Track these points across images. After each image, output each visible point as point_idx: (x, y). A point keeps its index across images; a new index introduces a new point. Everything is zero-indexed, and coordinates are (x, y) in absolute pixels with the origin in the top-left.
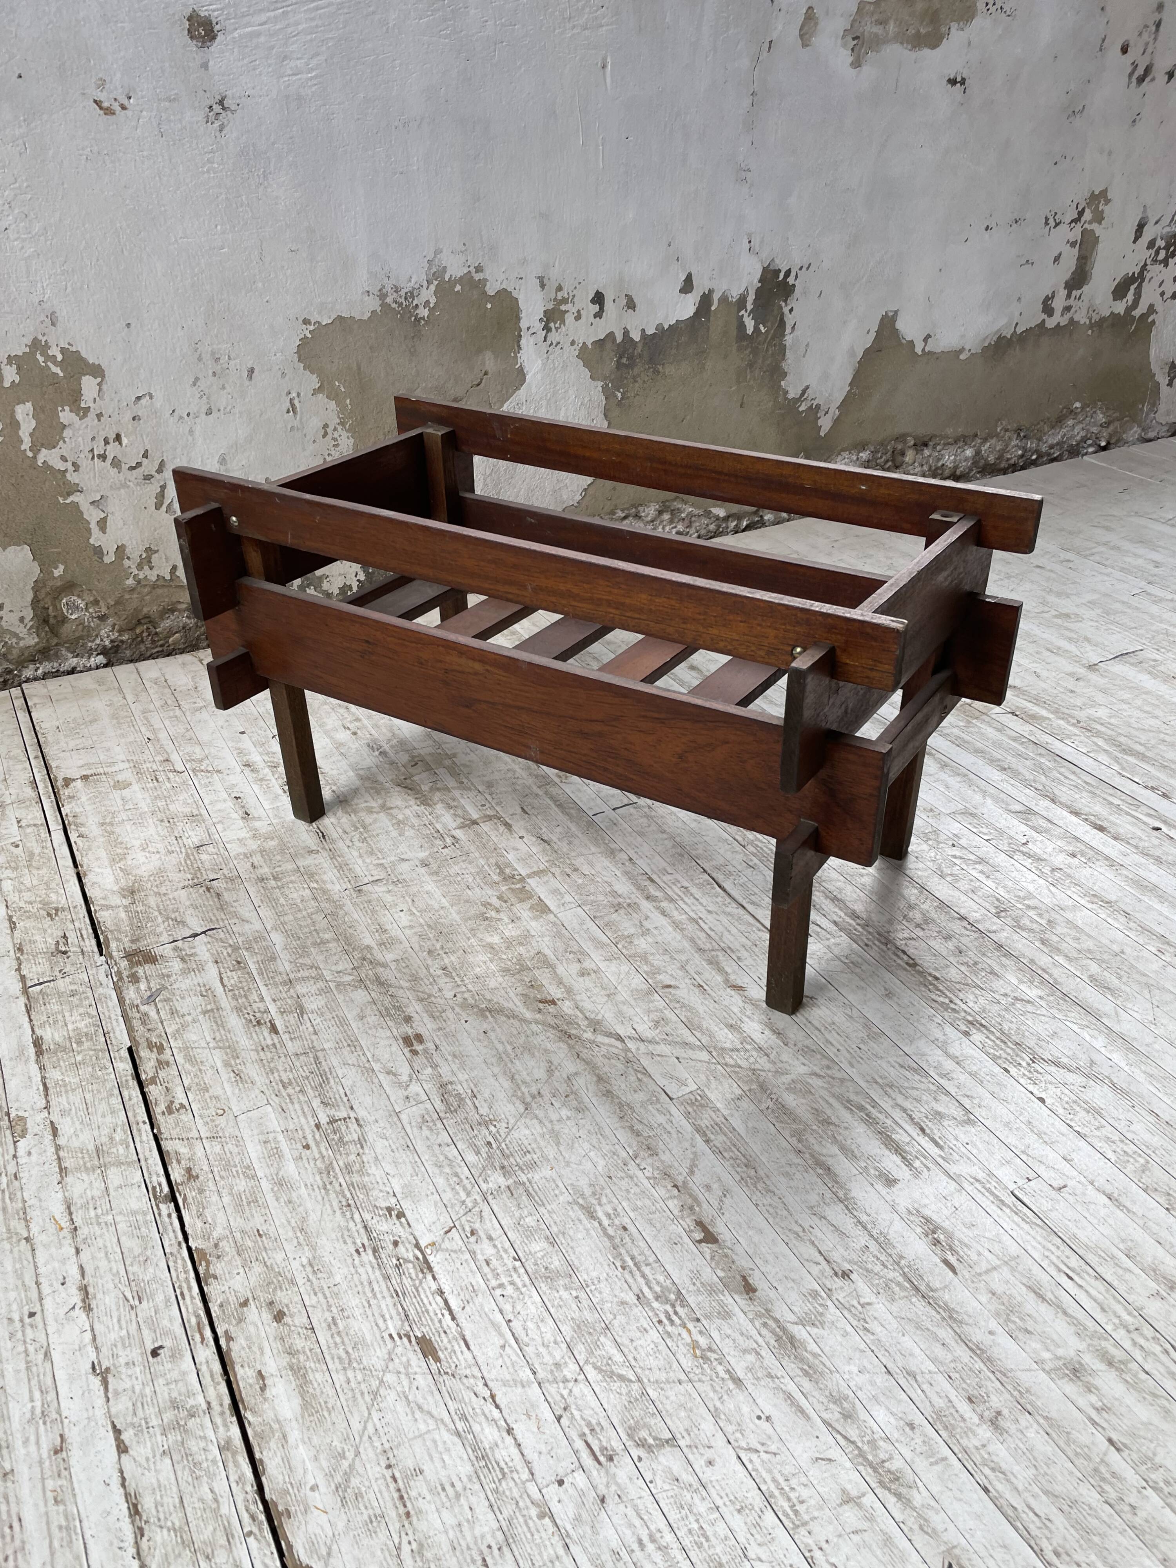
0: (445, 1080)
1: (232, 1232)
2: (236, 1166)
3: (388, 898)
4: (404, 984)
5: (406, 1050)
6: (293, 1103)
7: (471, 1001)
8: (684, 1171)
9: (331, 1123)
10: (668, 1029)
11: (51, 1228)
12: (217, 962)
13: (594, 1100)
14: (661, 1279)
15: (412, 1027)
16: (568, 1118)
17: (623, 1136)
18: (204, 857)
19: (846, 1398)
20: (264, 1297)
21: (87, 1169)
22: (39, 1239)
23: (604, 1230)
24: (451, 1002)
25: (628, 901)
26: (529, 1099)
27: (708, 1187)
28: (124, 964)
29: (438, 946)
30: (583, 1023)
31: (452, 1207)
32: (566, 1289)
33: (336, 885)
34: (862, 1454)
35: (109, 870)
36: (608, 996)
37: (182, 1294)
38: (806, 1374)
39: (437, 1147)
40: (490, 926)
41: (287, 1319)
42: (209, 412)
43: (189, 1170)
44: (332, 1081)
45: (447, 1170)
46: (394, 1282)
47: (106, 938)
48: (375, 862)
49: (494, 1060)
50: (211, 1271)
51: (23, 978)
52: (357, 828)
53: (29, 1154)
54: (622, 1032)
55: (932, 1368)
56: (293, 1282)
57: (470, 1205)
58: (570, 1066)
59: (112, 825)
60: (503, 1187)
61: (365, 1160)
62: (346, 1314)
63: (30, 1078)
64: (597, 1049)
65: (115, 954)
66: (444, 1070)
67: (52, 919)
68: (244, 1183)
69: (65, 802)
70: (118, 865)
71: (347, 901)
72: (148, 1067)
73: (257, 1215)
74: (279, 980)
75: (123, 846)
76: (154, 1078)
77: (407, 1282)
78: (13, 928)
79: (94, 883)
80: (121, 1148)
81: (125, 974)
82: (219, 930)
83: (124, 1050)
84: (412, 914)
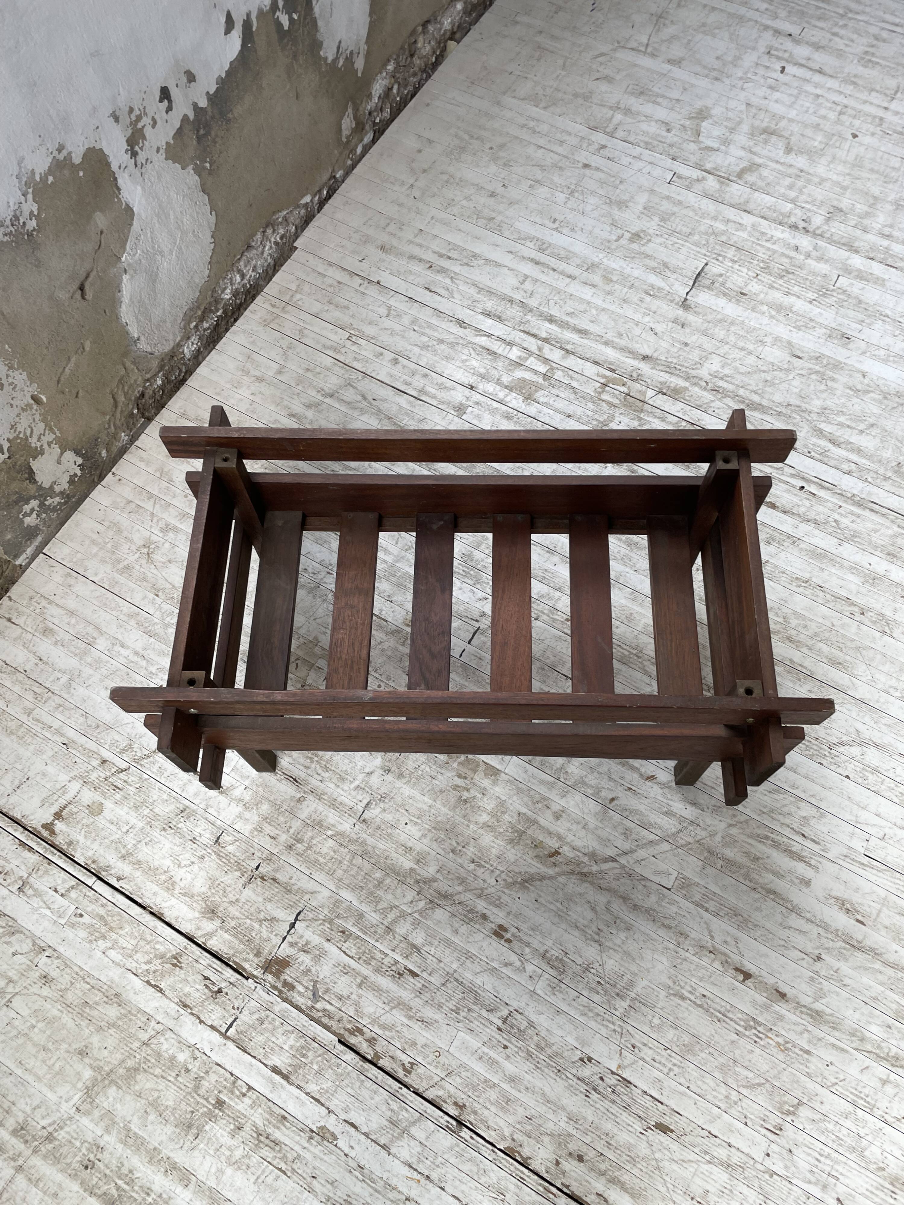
0: (541, 951)
1: (514, 1127)
2: (478, 1085)
3: (389, 817)
4: (459, 889)
5: (502, 942)
6: (471, 1022)
7: (510, 880)
8: (708, 938)
9: (504, 1022)
10: (634, 836)
11: (414, 1184)
12: (329, 940)
13: (631, 917)
14: (740, 1016)
15: (492, 922)
16: (627, 938)
17: (662, 932)
18: (230, 849)
19: (856, 1030)
20: (564, 1153)
21: (397, 1138)
22: (413, 1194)
23: (695, 1003)
24: (498, 887)
26: (596, 937)
27: (726, 942)
28: (270, 978)
29: (454, 843)
30: (586, 859)
31: (611, 1037)
32: (702, 1051)
33: (346, 826)
34: (878, 1056)
35: (174, 900)
36: (584, 827)
37: (520, 1177)
38: (834, 1028)
39: (573, 1003)
40: (473, 807)
41: (585, 1158)
43: (456, 1104)
44: (481, 993)
45: (590, 1014)
46: (618, 1101)
47: (234, 962)
48: (352, 786)
49: (556, 920)
50: (524, 1156)
51: (212, 1027)
53: (352, 1147)
54: (611, 854)
55: (883, 989)
56: (570, 1135)
57: (619, 1030)
58: (602, 899)
59: (131, 854)
60: (627, 1007)
61: (544, 1036)
62: (611, 1136)
63: (297, 1098)
64: (607, 876)
65: (255, 973)
66: (535, 944)
67: (180, 968)
68: (492, 1092)
69: (70, 851)
70: (176, 892)
71: (365, 836)
72: (364, 1048)
73: (518, 1108)
74: (380, 931)
75: (160, 871)
76: (376, 1054)
77: (625, 1098)
78: (161, 991)
79: (177, 918)
80: (404, 1113)
81: (279, 985)
82: (304, 911)
83: (337, 1044)
84: (416, 823)
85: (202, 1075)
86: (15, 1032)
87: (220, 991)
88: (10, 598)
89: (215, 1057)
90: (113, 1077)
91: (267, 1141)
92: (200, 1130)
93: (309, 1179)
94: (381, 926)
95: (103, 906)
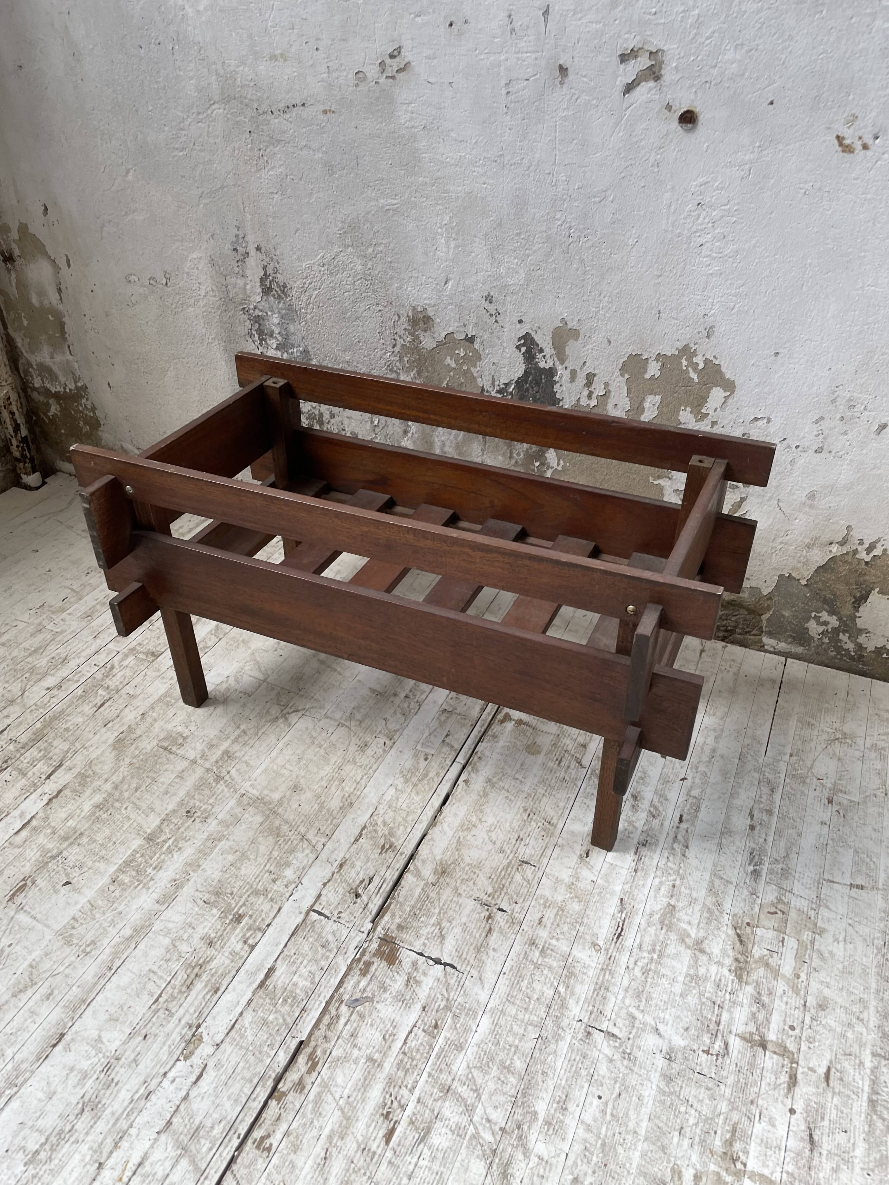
3: (603, 1069)
11: (118, 1172)
12: (424, 1008)
18: (518, 877)
21: (177, 1141)
22: (105, 1174)
28: (375, 945)
33: (576, 1008)
35: (452, 833)
42: (819, 451)
47: (390, 904)
48: (632, 1010)
51: (320, 895)
52: (654, 950)
53: (173, 1081)
59: (493, 786)
63: (238, 1003)
65: (379, 929)
67: (381, 853)
69: (487, 738)
70: (460, 834)
71: (568, 1038)
72: (293, 1076)
74: (443, 1078)
75: (480, 815)
76: (284, 1094)
78: (356, 840)
79: (432, 839)
80: (208, 1145)
81: (366, 958)
82: (456, 973)
83: (298, 1040)
84: (604, 1112)
85: (270, 896)
86: (314, 734)
87: (358, 896)
88: (725, 647)
89: (287, 906)
90: (272, 817)
91: (192, 976)
92: (212, 905)
93: (144, 1032)
94: (450, 1078)
95: (438, 774)
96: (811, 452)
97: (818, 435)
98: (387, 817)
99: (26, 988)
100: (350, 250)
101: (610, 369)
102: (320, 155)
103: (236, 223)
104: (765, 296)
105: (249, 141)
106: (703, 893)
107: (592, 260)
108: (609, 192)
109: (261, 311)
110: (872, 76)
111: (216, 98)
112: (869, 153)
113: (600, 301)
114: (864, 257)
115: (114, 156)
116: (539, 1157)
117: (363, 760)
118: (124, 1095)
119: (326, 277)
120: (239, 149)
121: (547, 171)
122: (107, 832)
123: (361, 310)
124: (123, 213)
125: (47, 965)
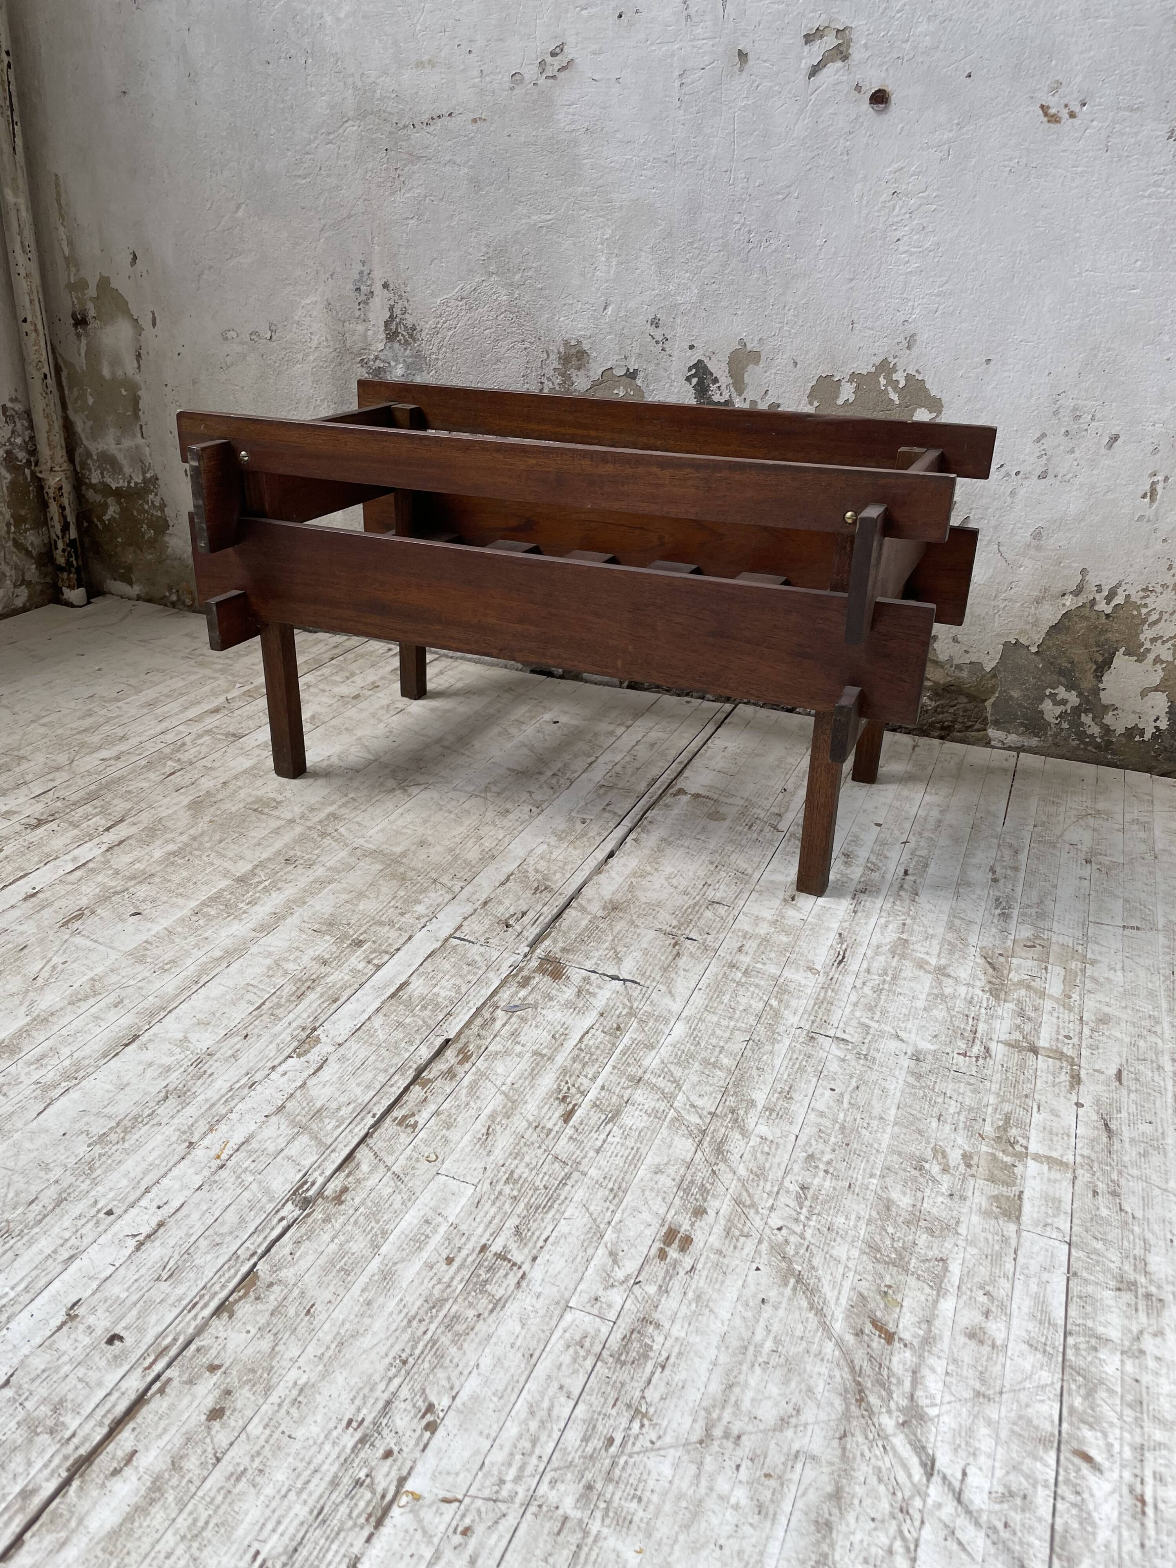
0: (656, 1316)
1: (294, 1285)
2: (378, 1222)
3: (834, 1066)
4: (742, 1171)
5: (658, 1245)
6: (494, 1203)
7: (790, 1250)
9: (498, 1256)
10: (1016, 1518)
11: (214, 1151)
12: (602, 1015)
13: (797, 1515)
15: (693, 1224)
16: (736, 1507)
18: (708, 914)
20: (233, 1379)
21: (293, 1121)
22: (199, 1153)
24: (768, 1231)
25: (1153, 1289)
26: (718, 1432)
28: (534, 964)
29: (826, 1158)
30: (899, 1400)
31: (485, 1476)
33: (794, 1019)
35: (622, 879)
36: (978, 1394)
37: (196, 1304)
39: (556, 1385)
40: (915, 1180)
41: (216, 1425)
42: (1043, 476)
43: (345, 1190)
44: (550, 1215)
45: (533, 1425)
46: (333, 1496)
47: (550, 933)
48: (865, 1020)
49: (735, 1343)
50: (236, 1307)
51: (459, 927)
52: (886, 974)
53: (284, 1074)
54: (943, 1461)
56: (267, 1391)
57: (504, 1494)
58: (816, 1441)
60: (560, 1512)
61: (477, 1329)
62: (258, 1479)
63: (364, 1011)
64: (878, 1452)
65: (538, 951)
66: (669, 1304)
67: (534, 893)
68: (362, 1246)
69: (657, 808)
70: (633, 880)
71: (787, 1042)
72: (439, 1068)
73: (332, 1288)
74: (632, 1070)
75: (656, 866)
76: (430, 1081)
77: (343, 1510)
78: (503, 884)
79: (597, 884)
80: (334, 1123)
81: (525, 973)
82: (639, 988)
83: (444, 1038)
84: (840, 1102)
85: (397, 926)
86: (441, 803)
87: (508, 926)
88: (942, 743)
89: (418, 936)
90: (395, 865)
91: (303, 988)
92: (324, 933)
93: (244, 1032)
94: (640, 1071)
95: (599, 834)
96: (1034, 479)
97: (1041, 456)
98: (539, 867)
99: (86, 998)
100: (494, 278)
101: (796, 398)
102: (466, 170)
103: (361, 257)
104: (971, 293)
105: (385, 160)
106: (941, 930)
107: (775, 267)
108: (792, 188)
109: (383, 361)
110: (1074, 40)
111: (351, 114)
112: (1076, 122)
113: (785, 314)
114: (1079, 238)
115: (224, 190)
116: (761, 1137)
117: (506, 823)
118: (221, 1084)
119: (464, 312)
120: (372, 171)
121: (724, 169)
122: (185, 874)
123: (503, 350)
124: (228, 256)
125: (114, 978)
